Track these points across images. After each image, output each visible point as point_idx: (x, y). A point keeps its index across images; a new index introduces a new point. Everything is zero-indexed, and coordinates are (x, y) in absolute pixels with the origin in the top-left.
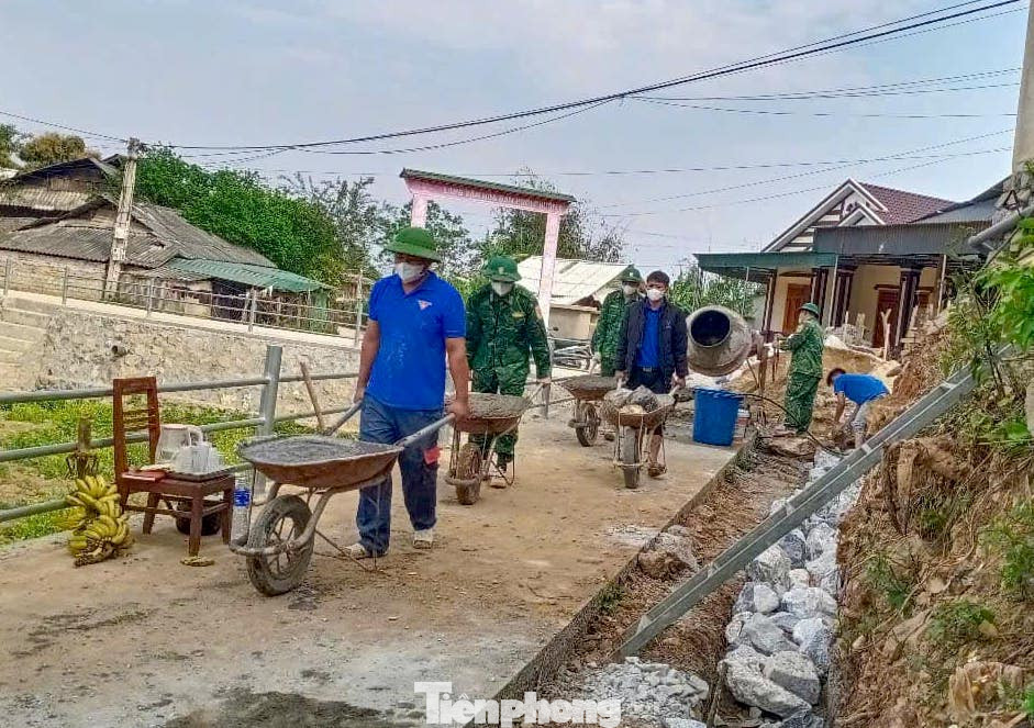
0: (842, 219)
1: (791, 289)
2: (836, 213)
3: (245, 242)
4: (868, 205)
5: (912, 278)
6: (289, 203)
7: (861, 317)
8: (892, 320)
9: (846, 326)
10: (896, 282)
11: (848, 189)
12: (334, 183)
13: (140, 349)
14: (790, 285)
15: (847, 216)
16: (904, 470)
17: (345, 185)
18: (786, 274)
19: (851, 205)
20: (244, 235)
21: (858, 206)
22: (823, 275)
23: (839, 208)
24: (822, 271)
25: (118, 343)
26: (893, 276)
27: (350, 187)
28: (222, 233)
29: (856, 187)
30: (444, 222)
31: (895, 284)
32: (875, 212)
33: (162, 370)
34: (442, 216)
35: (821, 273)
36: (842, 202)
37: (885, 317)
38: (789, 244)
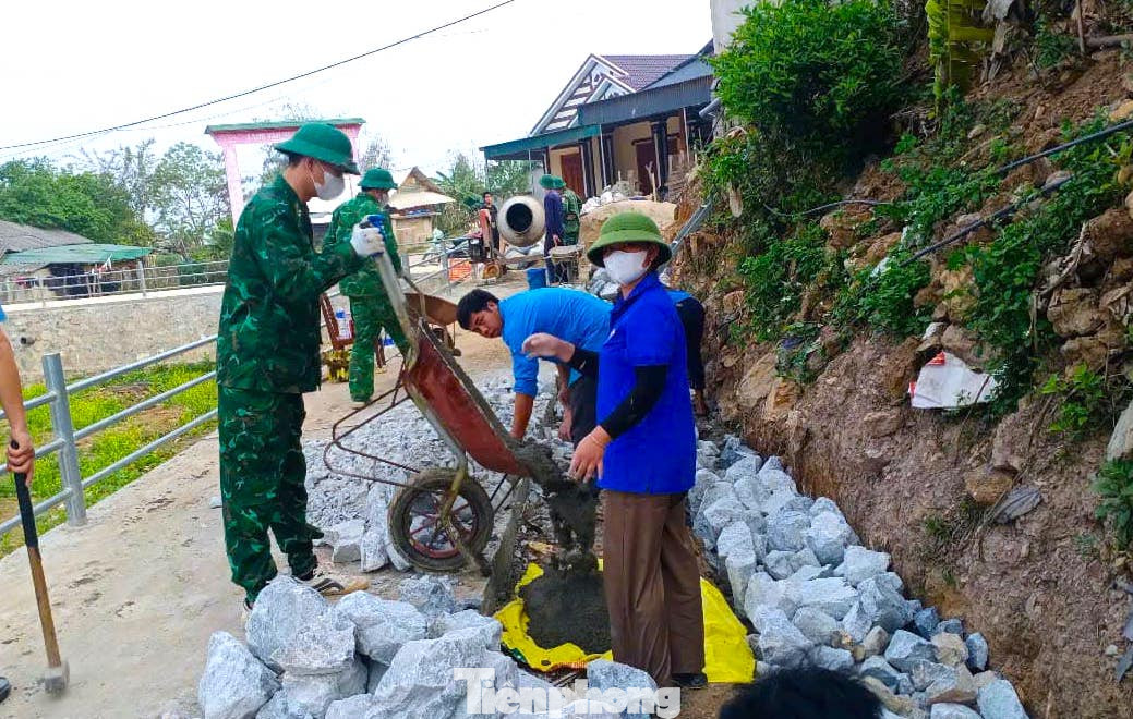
0: (593, 90)
1: (564, 159)
2: (586, 85)
3: (59, 225)
4: (611, 73)
5: (660, 128)
6: (79, 178)
7: (631, 174)
8: (654, 170)
9: (620, 183)
10: (650, 135)
11: (593, 62)
12: (117, 151)
13: (45, 335)
14: (562, 156)
15: (597, 86)
16: (693, 246)
17: (128, 150)
18: (555, 148)
19: (598, 76)
20: (54, 219)
21: (604, 76)
22: (589, 143)
23: (587, 80)
24: (586, 139)
25: (23, 335)
26: (645, 131)
27: (135, 151)
28: (32, 221)
29: (599, 60)
30: (209, 162)
31: (647, 136)
32: (620, 79)
33: (73, 348)
34: (204, 157)
35: (586, 142)
36: (589, 74)
37: (649, 170)
38: (553, 120)
